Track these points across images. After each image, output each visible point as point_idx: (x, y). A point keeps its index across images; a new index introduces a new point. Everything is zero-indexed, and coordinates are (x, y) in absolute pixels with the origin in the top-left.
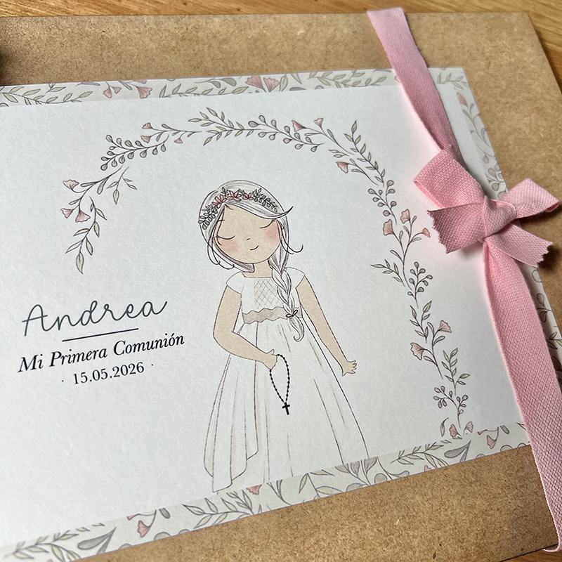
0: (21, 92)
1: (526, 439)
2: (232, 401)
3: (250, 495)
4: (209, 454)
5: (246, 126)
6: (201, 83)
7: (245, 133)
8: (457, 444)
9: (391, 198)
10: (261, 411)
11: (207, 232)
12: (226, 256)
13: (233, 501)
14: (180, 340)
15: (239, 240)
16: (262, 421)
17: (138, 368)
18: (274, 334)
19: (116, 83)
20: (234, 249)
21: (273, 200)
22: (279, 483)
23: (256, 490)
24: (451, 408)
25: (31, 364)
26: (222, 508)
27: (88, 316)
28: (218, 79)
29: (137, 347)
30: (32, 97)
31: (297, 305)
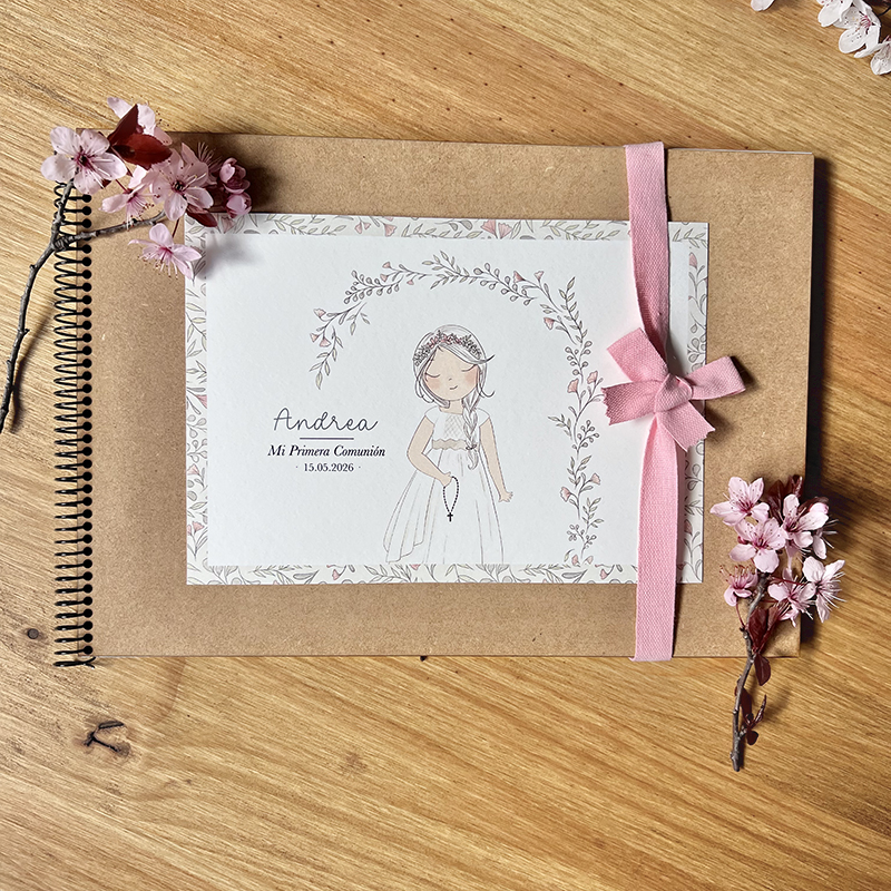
0: (289, 221)
1: (635, 578)
2: (412, 504)
3: (411, 569)
4: (388, 536)
5: (472, 274)
6: (440, 225)
7: (469, 279)
8: (575, 570)
9: (585, 358)
10: (431, 515)
11: (418, 369)
12: (430, 391)
13: (399, 571)
14: (382, 452)
15: (443, 379)
16: (430, 522)
17: (350, 467)
18: (453, 461)
19: (367, 219)
20: (437, 386)
21: (478, 347)
23: (416, 567)
24: (580, 542)
25: (277, 451)
26: (391, 574)
27: (319, 423)
28: (456, 221)
29: (351, 452)
30: (297, 226)
31: (477, 441)
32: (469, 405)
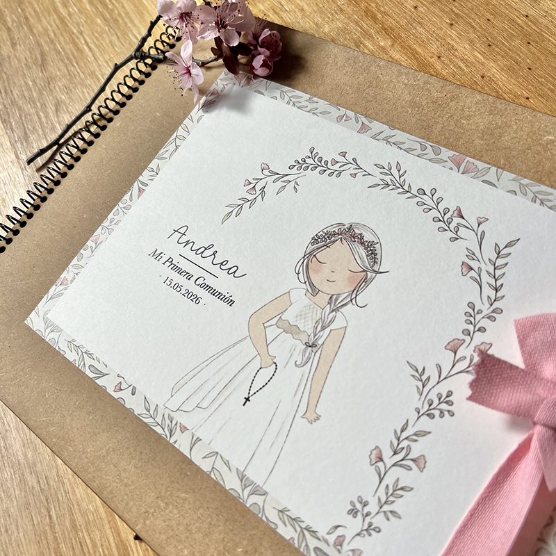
0: (291, 94)
2: (222, 365)
3: (178, 428)
5: (414, 191)
6: (412, 141)
7: (409, 195)
8: (332, 551)
9: (485, 323)
11: (311, 248)
12: (307, 272)
14: (231, 302)
16: (226, 393)
17: (197, 300)
22: (199, 440)
23: (184, 429)
24: (356, 524)
25: (157, 255)
26: (159, 420)
27: (202, 251)
28: (428, 144)
29: (207, 288)
31: (320, 342)
32: (335, 304)
